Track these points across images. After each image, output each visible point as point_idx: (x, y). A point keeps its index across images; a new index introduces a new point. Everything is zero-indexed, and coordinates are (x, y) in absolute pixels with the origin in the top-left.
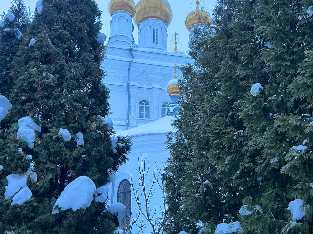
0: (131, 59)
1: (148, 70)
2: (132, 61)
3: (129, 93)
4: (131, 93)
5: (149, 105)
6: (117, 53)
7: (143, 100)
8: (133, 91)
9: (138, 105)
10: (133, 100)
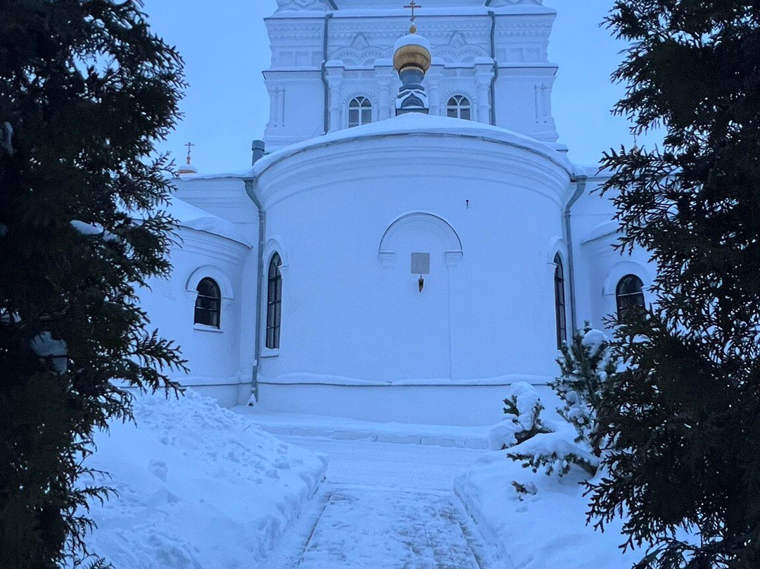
0: (329, 12)
1: (368, 31)
2: (330, 16)
3: (325, 83)
4: (331, 83)
5: (370, 106)
6: (301, 3)
7: (357, 98)
8: (334, 79)
9: (346, 109)
10: (334, 98)
